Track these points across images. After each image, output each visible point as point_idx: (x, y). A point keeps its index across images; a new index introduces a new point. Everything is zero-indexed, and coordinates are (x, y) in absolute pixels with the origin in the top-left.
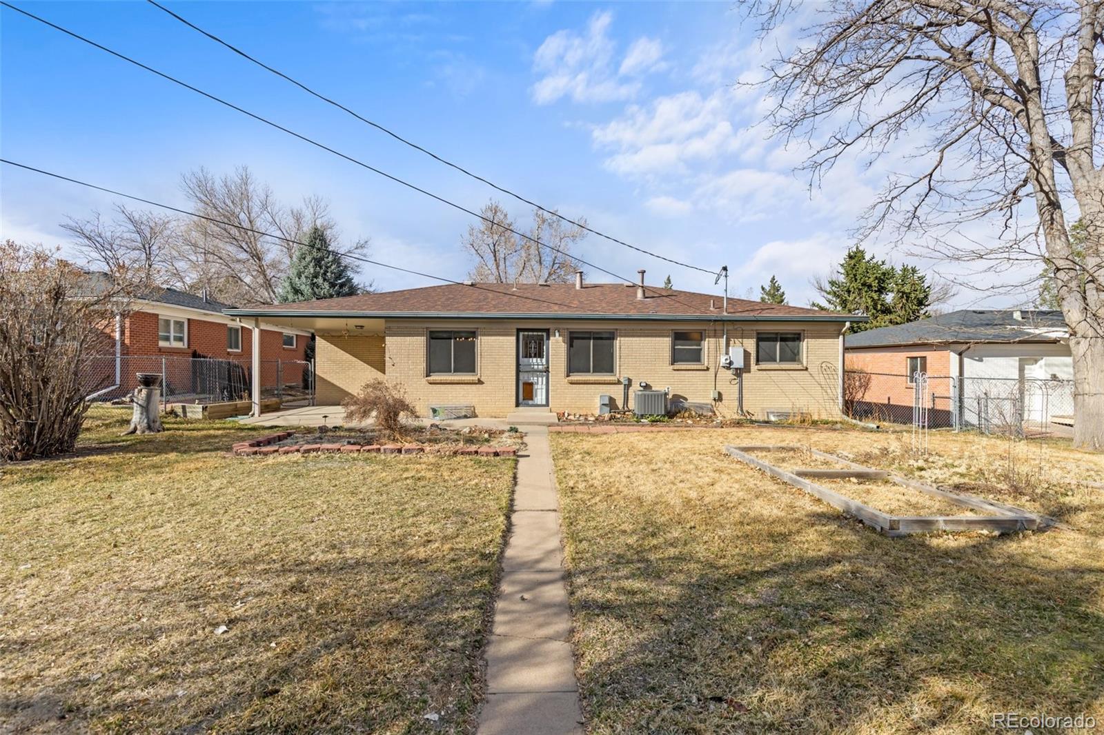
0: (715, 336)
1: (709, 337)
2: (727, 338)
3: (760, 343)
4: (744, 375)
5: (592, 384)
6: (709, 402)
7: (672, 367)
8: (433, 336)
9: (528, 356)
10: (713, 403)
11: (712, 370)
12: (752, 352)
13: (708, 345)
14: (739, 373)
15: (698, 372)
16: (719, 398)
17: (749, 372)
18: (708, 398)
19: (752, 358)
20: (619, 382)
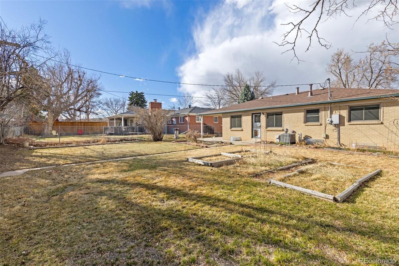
0: (325, 110)
1: (322, 111)
2: (330, 111)
3: (352, 112)
4: (341, 127)
5: (274, 131)
6: (322, 139)
7: (304, 124)
8: (232, 117)
9: (255, 122)
10: (324, 139)
11: (323, 125)
12: (346, 116)
13: (322, 114)
14: (337, 126)
15: (316, 126)
16: (327, 137)
17: (344, 125)
18: (322, 137)
19: (346, 119)
20: (283, 130)
